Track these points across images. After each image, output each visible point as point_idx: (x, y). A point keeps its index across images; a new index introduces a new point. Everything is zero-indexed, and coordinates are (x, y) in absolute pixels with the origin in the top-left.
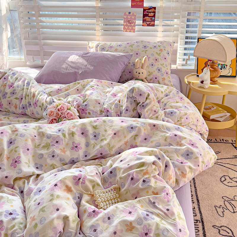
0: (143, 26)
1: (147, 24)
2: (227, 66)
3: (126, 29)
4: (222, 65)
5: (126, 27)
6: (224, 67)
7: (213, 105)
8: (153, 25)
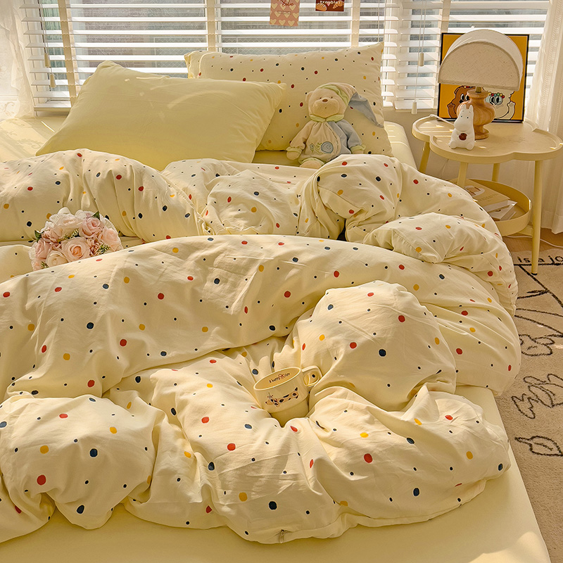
0: (316, 10)
1: (326, 5)
2: (503, 97)
3: (278, 19)
4: (492, 95)
5: (276, 13)
6: (498, 99)
7: (478, 185)
8: (341, 9)
